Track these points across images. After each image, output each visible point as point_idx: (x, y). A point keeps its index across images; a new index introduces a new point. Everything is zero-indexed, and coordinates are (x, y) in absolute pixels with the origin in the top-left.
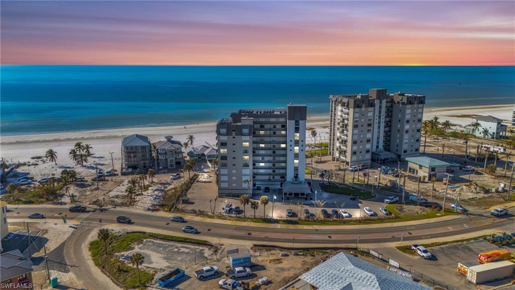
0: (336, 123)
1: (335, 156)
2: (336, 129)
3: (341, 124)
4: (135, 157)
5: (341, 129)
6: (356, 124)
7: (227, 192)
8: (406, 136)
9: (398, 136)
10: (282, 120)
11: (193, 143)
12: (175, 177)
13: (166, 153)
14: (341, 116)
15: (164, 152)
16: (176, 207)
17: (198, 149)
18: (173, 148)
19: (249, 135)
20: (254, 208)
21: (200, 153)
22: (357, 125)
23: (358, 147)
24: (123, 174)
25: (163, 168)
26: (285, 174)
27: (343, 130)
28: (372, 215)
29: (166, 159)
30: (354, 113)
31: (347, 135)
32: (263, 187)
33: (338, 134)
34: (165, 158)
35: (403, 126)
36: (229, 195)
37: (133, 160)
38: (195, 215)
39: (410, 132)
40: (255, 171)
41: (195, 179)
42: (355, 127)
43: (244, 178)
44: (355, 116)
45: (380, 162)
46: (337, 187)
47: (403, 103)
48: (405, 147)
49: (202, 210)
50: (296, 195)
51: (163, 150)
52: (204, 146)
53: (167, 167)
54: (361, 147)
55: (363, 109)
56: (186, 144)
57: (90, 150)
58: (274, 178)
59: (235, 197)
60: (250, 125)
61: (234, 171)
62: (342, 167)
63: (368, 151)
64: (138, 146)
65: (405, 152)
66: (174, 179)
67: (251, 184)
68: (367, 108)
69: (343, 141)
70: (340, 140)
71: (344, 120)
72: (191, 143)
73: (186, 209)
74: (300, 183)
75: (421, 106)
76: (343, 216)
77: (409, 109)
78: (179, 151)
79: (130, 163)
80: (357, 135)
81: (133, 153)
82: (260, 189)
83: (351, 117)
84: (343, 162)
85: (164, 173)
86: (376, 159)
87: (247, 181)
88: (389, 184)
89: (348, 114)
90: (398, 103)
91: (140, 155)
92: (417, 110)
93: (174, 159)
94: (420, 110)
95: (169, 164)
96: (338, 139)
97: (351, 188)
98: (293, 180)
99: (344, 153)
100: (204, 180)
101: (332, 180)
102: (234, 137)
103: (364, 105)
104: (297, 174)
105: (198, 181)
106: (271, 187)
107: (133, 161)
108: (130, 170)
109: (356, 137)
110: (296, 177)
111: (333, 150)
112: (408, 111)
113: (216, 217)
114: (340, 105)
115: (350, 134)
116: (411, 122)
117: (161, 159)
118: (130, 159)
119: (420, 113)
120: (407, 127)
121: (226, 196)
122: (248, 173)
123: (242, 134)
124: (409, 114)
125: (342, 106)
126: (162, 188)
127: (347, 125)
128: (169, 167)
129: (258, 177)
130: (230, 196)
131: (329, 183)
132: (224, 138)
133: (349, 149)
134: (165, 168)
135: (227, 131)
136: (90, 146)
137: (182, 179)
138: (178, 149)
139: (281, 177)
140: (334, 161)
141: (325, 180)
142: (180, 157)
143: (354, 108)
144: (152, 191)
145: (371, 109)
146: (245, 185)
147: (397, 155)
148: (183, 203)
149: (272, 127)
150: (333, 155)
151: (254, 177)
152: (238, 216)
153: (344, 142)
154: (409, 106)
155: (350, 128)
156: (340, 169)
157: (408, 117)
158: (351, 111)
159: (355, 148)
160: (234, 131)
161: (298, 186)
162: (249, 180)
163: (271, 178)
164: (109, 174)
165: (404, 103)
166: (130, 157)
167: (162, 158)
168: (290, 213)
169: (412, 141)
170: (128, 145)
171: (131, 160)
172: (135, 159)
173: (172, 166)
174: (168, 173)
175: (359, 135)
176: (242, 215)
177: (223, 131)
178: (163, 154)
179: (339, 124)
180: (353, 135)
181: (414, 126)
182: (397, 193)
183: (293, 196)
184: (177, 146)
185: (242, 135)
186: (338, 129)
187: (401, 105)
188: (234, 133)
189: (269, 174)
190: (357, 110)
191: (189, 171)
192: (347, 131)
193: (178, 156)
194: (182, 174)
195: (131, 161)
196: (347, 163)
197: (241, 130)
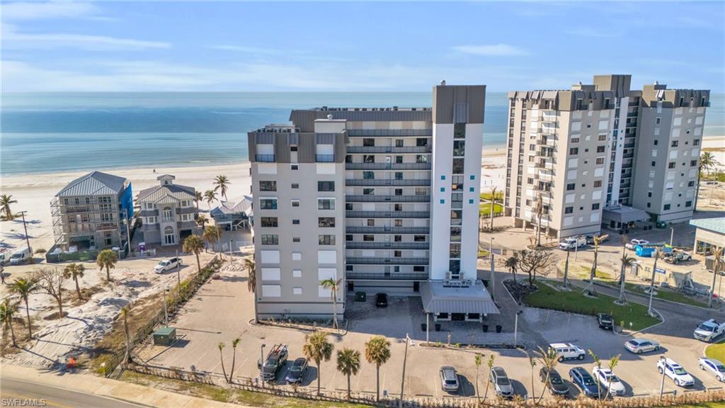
0: (526, 148)
1: (521, 217)
2: (525, 158)
3: (538, 148)
4: (85, 220)
5: (537, 160)
6: (574, 145)
7: (280, 309)
8: (670, 175)
9: (652, 174)
10: (418, 125)
11: (227, 192)
12: (167, 268)
13: (156, 213)
14: (540, 130)
15: (153, 209)
16: (130, 360)
17: (234, 203)
18: (170, 201)
19: (335, 159)
20: (346, 371)
21: (237, 211)
22: (577, 149)
23: (577, 197)
24: (53, 259)
25: (146, 245)
26: (427, 261)
27: (544, 161)
28: (689, 386)
29: (158, 226)
30: (572, 121)
31: (552, 172)
32: (371, 293)
33: (530, 170)
34: (154, 223)
35: (664, 154)
36: (284, 319)
37: (80, 226)
38: (176, 385)
39: (678, 166)
40: (352, 253)
41: (212, 272)
42: (573, 152)
43: (324, 274)
44: (573, 130)
45: (616, 229)
46: (550, 292)
47: (667, 105)
48: (667, 198)
49: (199, 369)
50: (458, 317)
51: (150, 205)
52: (246, 197)
53: (160, 243)
54: (583, 197)
55: (590, 113)
56: (211, 195)
57: (11, 206)
58: (397, 269)
59: (301, 322)
60: (337, 135)
61: (296, 257)
62: (544, 242)
63: (595, 207)
64: (92, 197)
65: (667, 207)
66: (164, 272)
67: (341, 289)
68: (598, 112)
69: (542, 184)
70: (536, 182)
71: (545, 138)
72: (223, 192)
73: (158, 363)
74: (466, 285)
75: (700, 110)
76: (606, 389)
77: (678, 116)
78: (187, 207)
79: (74, 235)
80: (575, 172)
81: (79, 211)
82: (364, 300)
83: (563, 132)
84: (543, 230)
85: (149, 255)
86: (609, 223)
87: (331, 281)
88: (672, 283)
89: (556, 125)
90: (654, 104)
91: (98, 216)
92: (694, 121)
93: (173, 225)
94: (699, 121)
95: (163, 235)
96: (530, 181)
97: (586, 295)
98: (448, 278)
99: (544, 209)
100: (232, 274)
101: (537, 274)
102: (295, 168)
103: (591, 105)
104: (458, 263)
105: (218, 278)
106: (391, 293)
107: (81, 229)
108: (73, 250)
109: (573, 176)
110: (455, 267)
111: (518, 204)
112: (677, 122)
113: (235, 396)
114: (536, 107)
115: (560, 167)
116: (681, 144)
117: (147, 225)
118: (73, 225)
119: (699, 126)
120: (673, 155)
121: (278, 320)
122: (333, 261)
123: (316, 159)
124: (677, 127)
125: (541, 107)
126: (124, 298)
127: (552, 150)
128: (164, 243)
129: (358, 269)
130: (287, 321)
131: (531, 280)
132: (269, 170)
133: (557, 200)
134: (151, 245)
135: (277, 149)
136: (11, 199)
137: (183, 271)
138: (184, 203)
139: (416, 269)
140: (521, 227)
141: (519, 272)
142: (189, 220)
143: (572, 109)
144: (95, 304)
145: (604, 113)
146: (325, 293)
147: (651, 215)
148: (157, 343)
149: (394, 144)
150: (517, 215)
151: (349, 268)
152: (300, 389)
153: (546, 187)
154: (679, 111)
155: (561, 154)
156: (539, 245)
157: (675, 134)
158: (565, 117)
159: (571, 199)
160: (294, 149)
161: (462, 294)
162: (335, 279)
163: (392, 270)
164: (17, 260)
165: (671, 103)
166: (73, 221)
167: (149, 223)
168: (454, 382)
169: (681, 185)
170: (66, 194)
171: (76, 227)
172: (86, 225)
173: (169, 239)
174: (156, 256)
175: (579, 170)
176: (310, 389)
177: (267, 149)
178: (150, 213)
179: (532, 147)
180: (568, 170)
181: (685, 154)
182: (705, 306)
183: (450, 318)
184: (183, 196)
185: (316, 162)
186: (531, 158)
187: (660, 110)
188: (294, 155)
189: (387, 262)
190: (578, 114)
191: (197, 253)
192: (554, 162)
193: (185, 218)
194: (185, 259)
195: (76, 229)
196: (553, 233)
197: (314, 149)
